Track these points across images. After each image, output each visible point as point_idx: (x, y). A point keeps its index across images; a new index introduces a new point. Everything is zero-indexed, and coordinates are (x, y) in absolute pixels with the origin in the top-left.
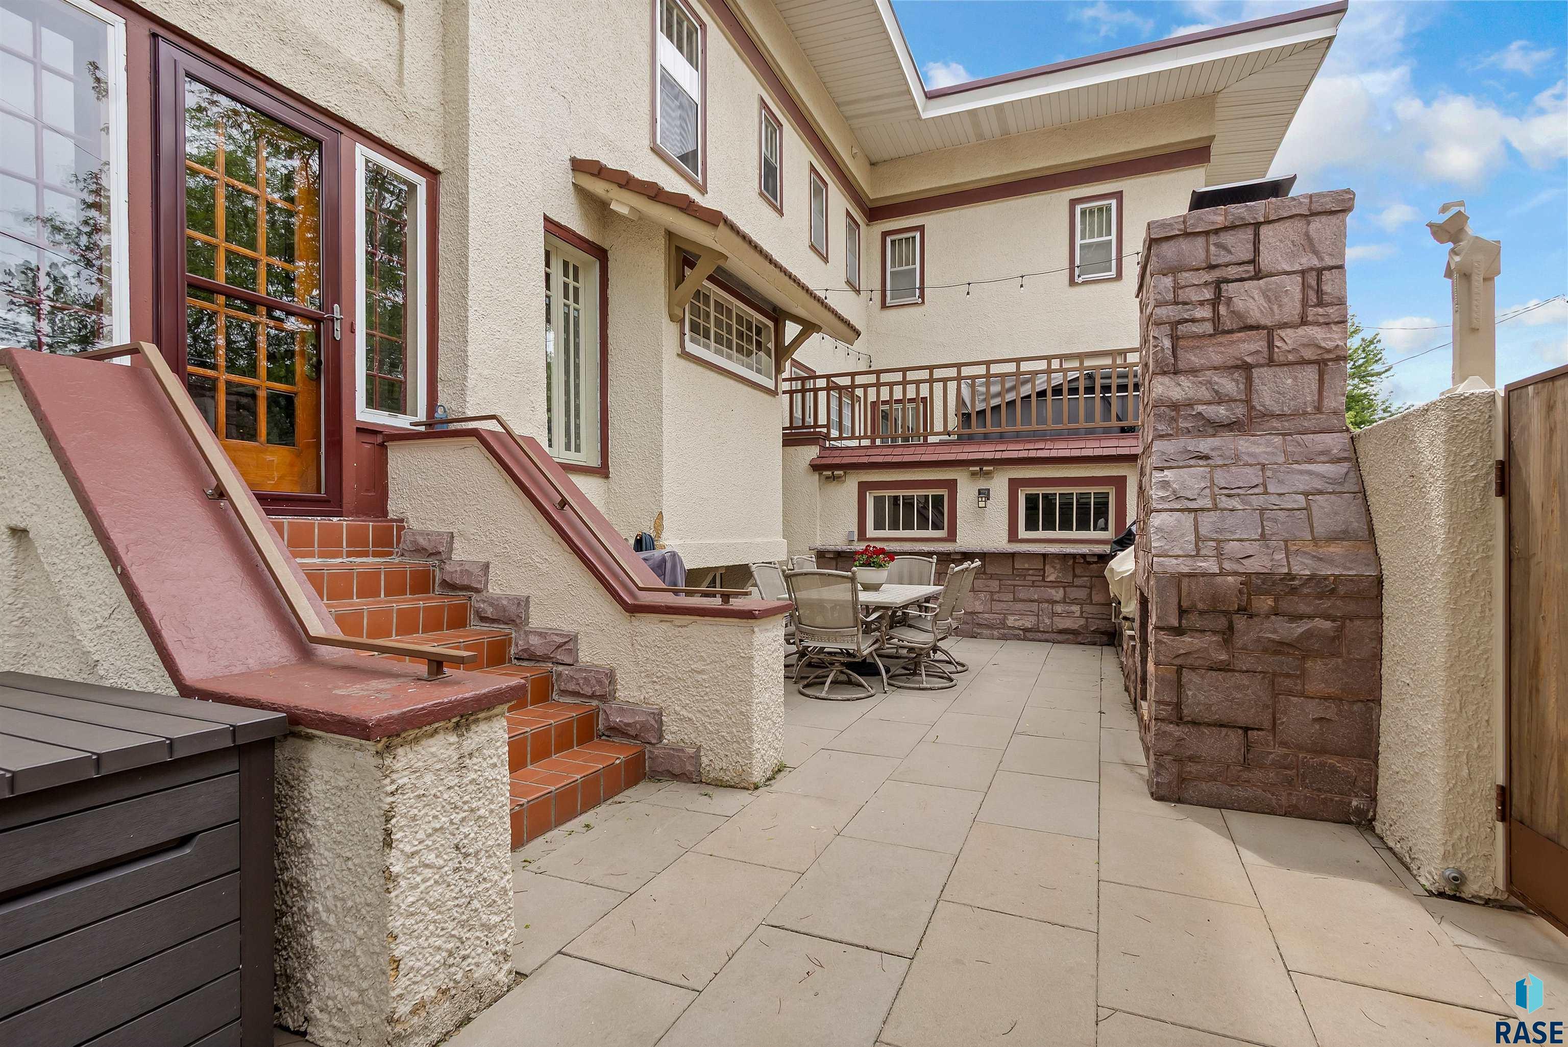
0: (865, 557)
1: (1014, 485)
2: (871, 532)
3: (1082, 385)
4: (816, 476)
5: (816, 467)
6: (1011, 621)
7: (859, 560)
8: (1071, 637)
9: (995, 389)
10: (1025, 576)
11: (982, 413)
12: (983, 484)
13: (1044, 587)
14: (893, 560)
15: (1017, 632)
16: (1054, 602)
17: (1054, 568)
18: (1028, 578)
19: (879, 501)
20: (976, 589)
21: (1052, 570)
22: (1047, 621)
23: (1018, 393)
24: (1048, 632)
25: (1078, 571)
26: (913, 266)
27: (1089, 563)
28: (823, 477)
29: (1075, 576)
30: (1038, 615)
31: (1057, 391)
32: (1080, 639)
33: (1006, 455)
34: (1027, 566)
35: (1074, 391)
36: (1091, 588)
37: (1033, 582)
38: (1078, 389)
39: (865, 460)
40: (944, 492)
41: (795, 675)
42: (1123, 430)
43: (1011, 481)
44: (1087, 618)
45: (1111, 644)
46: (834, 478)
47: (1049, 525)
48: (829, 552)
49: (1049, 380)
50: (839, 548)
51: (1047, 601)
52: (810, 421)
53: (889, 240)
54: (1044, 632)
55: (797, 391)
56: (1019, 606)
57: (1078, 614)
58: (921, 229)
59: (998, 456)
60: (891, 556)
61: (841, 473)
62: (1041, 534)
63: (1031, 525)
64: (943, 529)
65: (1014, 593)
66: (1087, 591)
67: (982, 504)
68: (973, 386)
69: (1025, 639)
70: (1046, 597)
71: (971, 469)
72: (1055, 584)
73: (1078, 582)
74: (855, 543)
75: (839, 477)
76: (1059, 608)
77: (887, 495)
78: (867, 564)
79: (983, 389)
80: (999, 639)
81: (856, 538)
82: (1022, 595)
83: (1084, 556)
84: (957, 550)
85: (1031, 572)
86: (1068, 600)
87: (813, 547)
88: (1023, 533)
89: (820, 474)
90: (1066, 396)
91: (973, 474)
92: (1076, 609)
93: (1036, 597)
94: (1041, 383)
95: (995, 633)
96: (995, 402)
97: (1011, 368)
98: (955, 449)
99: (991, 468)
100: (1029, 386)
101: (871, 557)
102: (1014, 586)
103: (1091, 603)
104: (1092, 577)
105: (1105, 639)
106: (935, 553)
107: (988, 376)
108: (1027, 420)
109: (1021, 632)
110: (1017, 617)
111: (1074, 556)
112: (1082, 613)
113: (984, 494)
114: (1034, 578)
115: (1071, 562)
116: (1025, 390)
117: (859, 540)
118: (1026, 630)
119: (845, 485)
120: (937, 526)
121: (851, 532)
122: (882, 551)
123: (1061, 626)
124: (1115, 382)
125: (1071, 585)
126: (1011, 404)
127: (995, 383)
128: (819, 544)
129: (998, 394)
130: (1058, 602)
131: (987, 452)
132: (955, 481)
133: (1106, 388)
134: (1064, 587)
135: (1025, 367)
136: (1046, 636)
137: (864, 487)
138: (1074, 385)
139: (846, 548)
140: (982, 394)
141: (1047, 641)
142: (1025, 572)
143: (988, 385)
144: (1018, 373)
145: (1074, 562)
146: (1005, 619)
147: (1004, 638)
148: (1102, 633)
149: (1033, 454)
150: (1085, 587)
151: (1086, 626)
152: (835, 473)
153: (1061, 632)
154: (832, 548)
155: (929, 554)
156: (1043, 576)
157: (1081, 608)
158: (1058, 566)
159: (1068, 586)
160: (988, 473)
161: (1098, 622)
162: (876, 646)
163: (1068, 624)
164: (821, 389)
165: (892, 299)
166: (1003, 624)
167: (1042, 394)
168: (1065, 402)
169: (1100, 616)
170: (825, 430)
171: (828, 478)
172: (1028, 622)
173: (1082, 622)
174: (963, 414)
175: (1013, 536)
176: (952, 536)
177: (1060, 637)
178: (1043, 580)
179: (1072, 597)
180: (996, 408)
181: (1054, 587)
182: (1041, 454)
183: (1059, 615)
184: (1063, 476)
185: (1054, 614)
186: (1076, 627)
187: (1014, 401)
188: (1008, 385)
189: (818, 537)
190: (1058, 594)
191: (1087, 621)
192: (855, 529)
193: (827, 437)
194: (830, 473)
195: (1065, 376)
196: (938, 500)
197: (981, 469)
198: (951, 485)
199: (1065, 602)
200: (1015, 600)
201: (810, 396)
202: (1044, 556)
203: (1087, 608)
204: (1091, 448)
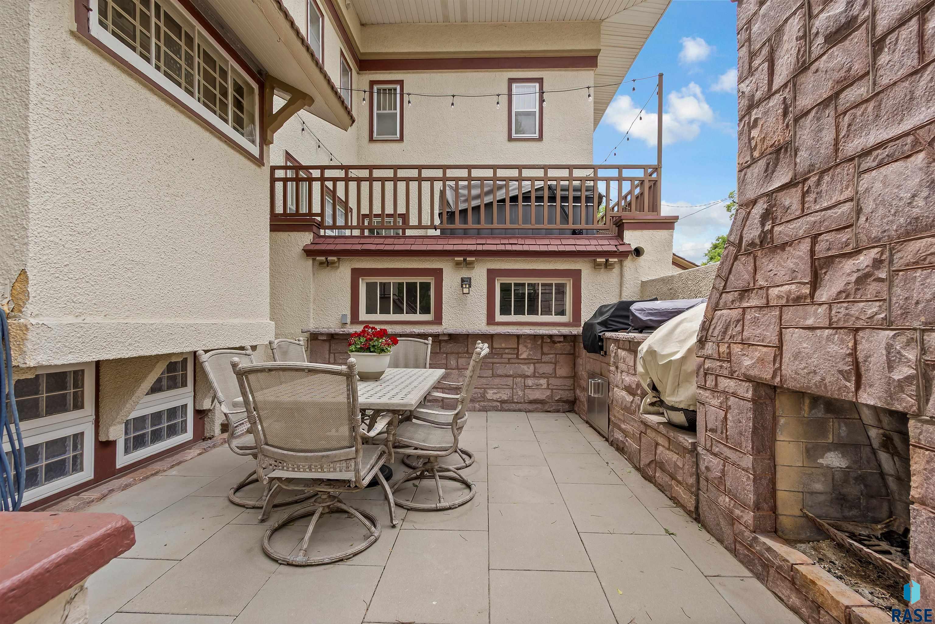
0: (363, 340)
1: (492, 274)
2: (363, 316)
3: (546, 194)
4: (310, 262)
5: (309, 253)
6: (490, 394)
7: (355, 343)
8: (539, 406)
9: (475, 192)
10: (502, 354)
11: (464, 212)
12: (465, 274)
13: (518, 363)
14: (395, 342)
15: (495, 404)
16: (526, 377)
17: (526, 346)
18: (504, 356)
19: (371, 287)
20: (460, 367)
21: (525, 349)
22: (520, 393)
23: (495, 197)
24: (521, 403)
25: (545, 350)
26: (395, 111)
27: (554, 342)
28: (317, 263)
29: (543, 354)
30: (513, 389)
31: (527, 198)
32: (546, 407)
33: (486, 248)
34: (503, 345)
35: (539, 199)
36: (555, 364)
37: (509, 359)
38: (543, 197)
39: (359, 247)
40: (431, 280)
41: (265, 504)
42: (574, 232)
43: (489, 271)
44: (552, 389)
45: (571, 410)
46: (328, 264)
47: (519, 311)
48: (322, 334)
49: (520, 187)
50: (332, 331)
51: (520, 376)
52: (304, 209)
53: (375, 88)
54: (517, 403)
55: (291, 180)
56: (497, 381)
57: (545, 386)
58: (401, 83)
59: (480, 248)
60: (394, 339)
61: (335, 258)
62: (513, 318)
63: (505, 310)
64: (430, 313)
65: (492, 369)
66: (552, 366)
67: (466, 291)
68: (456, 189)
69: (502, 410)
70: (520, 372)
71: (456, 259)
72: (528, 361)
73: (545, 358)
74: (348, 326)
75: (333, 263)
76: (530, 382)
77: (378, 282)
78: (366, 349)
79: (465, 192)
80: (480, 410)
81: (349, 321)
82: (499, 372)
83: (551, 336)
84: (446, 332)
85: (507, 351)
86: (537, 375)
87: (305, 329)
88: (499, 318)
89: (314, 260)
90: (534, 203)
91: (458, 264)
92: (543, 381)
93: (511, 373)
94: (513, 188)
95: (477, 405)
96: (474, 203)
97: (489, 173)
98: (441, 241)
99: (473, 259)
100: (504, 191)
101: (371, 340)
102: (493, 363)
103: (556, 377)
104: (556, 354)
105: (567, 407)
106: (431, 335)
107: (469, 179)
108: (502, 220)
109: (498, 404)
110: (495, 391)
111: (542, 336)
112: (548, 385)
113: (466, 282)
114: (510, 356)
115: (539, 342)
116: (501, 194)
117: (352, 323)
118: (503, 402)
119: (338, 271)
120: (426, 310)
121: (344, 316)
122: (383, 333)
123: (532, 397)
124: (571, 194)
125: (540, 361)
126: (489, 205)
127: (475, 187)
128: (312, 326)
129: (478, 197)
130: (529, 377)
131: (469, 245)
132: (441, 270)
133: (565, 199)
134: (534, 364)
135: (501, 173)
136: (519, 406)
137: (357, 274)
138: (540, 193)
139: (339, 330)
140: (464, 196)
141: (520, 410)
142: (501, 351)
143: (469, 187)
144: (495, 178)
145: (542, 342)
146: (485, 392)
147: (484, 409)
148: (564, 402)
149: (509, 248)
150: (551, 363)
151: (552, 396)
152: (329, 258)
153: (531, 402)
154: (325, 330)
155: (424, 336)
156: (517, 354)
157: (548, 381)
158: (529, 346)
159: (538, 363)
160: (471, 263)
161: (561, 392)
162: (381, 463)
163: (537, 395)
164: (316, 179)
165: (378, 135)
166: (483, 397)
167: (514, 199)
168: (533, 208)
169: (563, 387)
170: (319, 219)
171: (321, 263)
172: (504, 395)
173: (548, 393)
174: (448, 212)
175: (491, 320)
176: (438, 320)
177: (530, 407)
178: (517, 358)
179: (541, 371)
180: (477, 209)
181: (526, 364)
182: (515, 248)
183: (529, 387)
184: (531, 268)
185: (526, 387)
186: (543, 397)
187: (491, 203)
188: (486, 189)
189: (312, 320)
190: (529, 370)
191: (552, 392)
192: (348, 312)
193: (321, 225)
194: (323, 258)
195: (533, 185)
196: (425, 287)
197: (465, 260)
198: (438, 273)
199: (534, 376)
200: (493, 376)
201: (304, 186)
202: (518, 336)
203: (552, 381)
204: (554, 245)
